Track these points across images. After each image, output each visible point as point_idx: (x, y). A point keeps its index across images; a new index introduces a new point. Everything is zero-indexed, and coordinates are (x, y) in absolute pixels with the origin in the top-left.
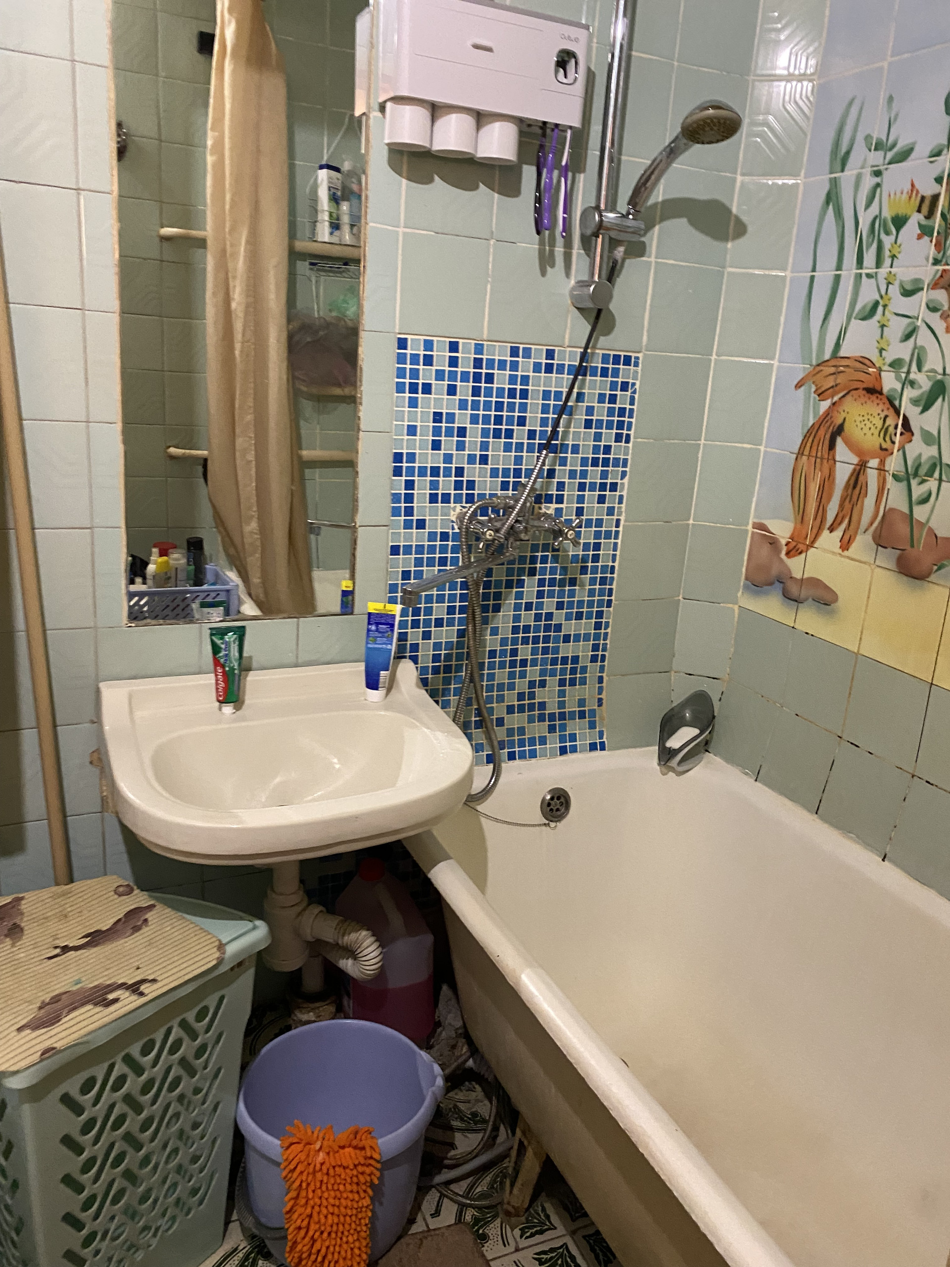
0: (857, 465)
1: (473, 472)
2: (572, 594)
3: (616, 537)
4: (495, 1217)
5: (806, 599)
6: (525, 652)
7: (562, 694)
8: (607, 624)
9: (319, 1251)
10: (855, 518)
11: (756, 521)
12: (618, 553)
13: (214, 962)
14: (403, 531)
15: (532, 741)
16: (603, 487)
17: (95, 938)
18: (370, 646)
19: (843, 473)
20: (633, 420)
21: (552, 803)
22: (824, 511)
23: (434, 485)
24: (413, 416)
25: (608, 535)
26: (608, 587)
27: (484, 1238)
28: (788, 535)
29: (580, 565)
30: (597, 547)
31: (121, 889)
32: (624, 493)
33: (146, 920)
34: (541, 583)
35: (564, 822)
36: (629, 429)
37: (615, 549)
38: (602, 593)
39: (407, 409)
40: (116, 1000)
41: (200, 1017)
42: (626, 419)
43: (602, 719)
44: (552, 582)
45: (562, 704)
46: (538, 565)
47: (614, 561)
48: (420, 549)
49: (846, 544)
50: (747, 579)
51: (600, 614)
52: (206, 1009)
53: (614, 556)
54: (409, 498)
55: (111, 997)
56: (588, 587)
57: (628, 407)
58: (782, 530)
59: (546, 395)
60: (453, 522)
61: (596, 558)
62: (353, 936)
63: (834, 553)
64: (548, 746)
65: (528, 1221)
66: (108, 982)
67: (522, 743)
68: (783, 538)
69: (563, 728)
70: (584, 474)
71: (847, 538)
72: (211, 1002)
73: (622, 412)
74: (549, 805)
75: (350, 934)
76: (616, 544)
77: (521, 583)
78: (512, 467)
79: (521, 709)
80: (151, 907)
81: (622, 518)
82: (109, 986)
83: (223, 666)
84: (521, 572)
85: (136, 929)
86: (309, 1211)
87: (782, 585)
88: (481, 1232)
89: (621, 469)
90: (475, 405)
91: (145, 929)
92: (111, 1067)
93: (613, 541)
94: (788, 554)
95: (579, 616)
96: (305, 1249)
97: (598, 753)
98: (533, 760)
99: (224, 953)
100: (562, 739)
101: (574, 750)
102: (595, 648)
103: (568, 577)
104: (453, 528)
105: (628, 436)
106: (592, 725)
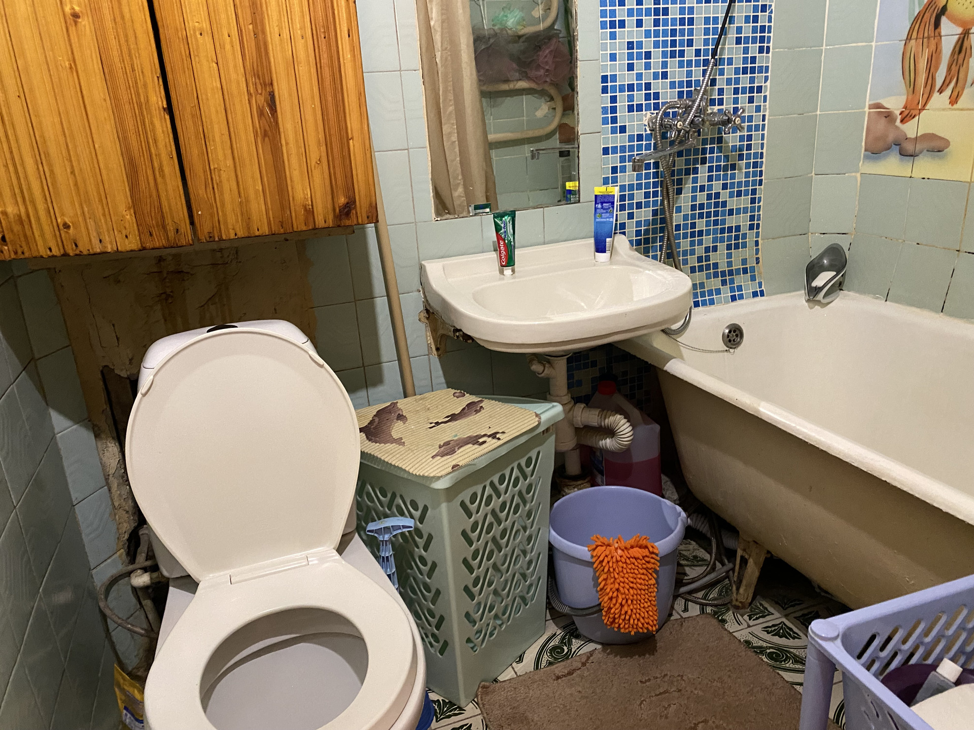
0: (961, 34)
1: (658, 86)
2: (733, 177)
3: (763, 130)
4: (728, 610)
5: (921, 152)
6: (701, 225)
7: (729, 256)
8: (760, 199)
9: (626, 612)
10: (961, 76)
11: (872, 102)
12: (765, 142)
13: (537, 423)
14: (610, 135)
15: (710, 293)
16: (751, 90)
17: (453, 417)
18: (597, 220)
19: (948, 44)
20: (771, 35)
21: (730, 335)
22: (933, 79)
23: (631, 98)
24: (613, 46)
25: (757, 128)
26: (759, 169)
27: (724, 621)
28: (902, 106)
29: (738, 153)
30: (750, 138)
31: (457, 394)
32: (768, 94)
33: (482, 407)
34: (710, 169)
35: (739, 348)
36: (769, 42)
37: (763, 139)
38: (755, 174)
39: (609, 41)
40: (484, 442)
41: (528, 463)
42: (766, 34)
43: (760, 273)
44: (718, 168)
45: (730, 264)
46: (708, 155)
47: (762, 149)
48: (623, 149)
49: (954, 100)
50: (866, 150)
51: (754, 192)
52: (530, 459)
53: (762, 144)
54: (614, 110)
55: (481, 440)
56: (744, 171)
57: (767, 24)
58: (895, 103)
59: (707, 21)
60: (645, 125)
61: (749, 147)
62: (612, 419)
63: (944, 110)
64: (722, 295)
65: (751, 611)
66: (475, 435)
67: (703, 295)
68: (898, 109)
69: (732, 281)
70: (737, 81)
71: (955, 94)
72: (533, 454)
73: (763, 29)
74: (728, 336)
75: (609, 418)
76: (763, 135)
77: (696, 171)
78: (685, 79)
79: (701, 269)
80: (481, 401)
81: (767, 114)
82: (477, 436)
83: (504, 240)
84: (696, 161)
85: (477, 411)
86: (617, 586)
87: (898, 147)
88: (720, 618)
89: (764, 75)
90: (657, 34)
91: (483, 411)
92: (485, 487)
93: (761, 132)
94: (902, 121)
95: (739, 194)
96: (617, 611)
97: (759, 298)
98: (712, 307)
99: (540, 418)
100: (732, 290)
101: (741, 297)
102: (752, 218)
103: (729, 163)
104: (646, 130)
105: (768, 48)
106: (753, 278)
